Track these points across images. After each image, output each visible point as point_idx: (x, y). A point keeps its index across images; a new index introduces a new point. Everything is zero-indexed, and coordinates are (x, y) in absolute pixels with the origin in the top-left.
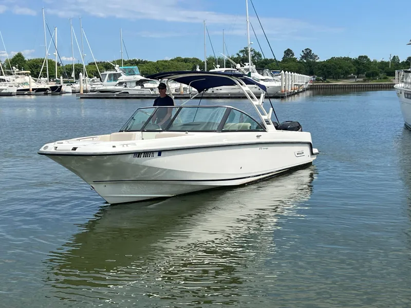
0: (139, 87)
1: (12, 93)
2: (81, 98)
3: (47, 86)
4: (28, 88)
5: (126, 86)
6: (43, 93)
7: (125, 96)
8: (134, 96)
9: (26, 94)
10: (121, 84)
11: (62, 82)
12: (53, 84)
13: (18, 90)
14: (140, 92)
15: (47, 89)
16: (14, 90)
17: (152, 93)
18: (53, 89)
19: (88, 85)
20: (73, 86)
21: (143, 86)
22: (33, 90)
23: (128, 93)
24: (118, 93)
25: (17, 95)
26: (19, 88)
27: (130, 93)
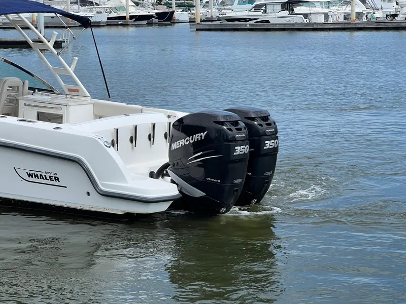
0: (286, 13)
1: (99, 22)
2: (197, 30)
3: (152, 12)
4: (125, 15)
5: (265, 12)
6: (146, 22)
7: (264, 27)
8: (278, 27)
9: (121, 25)
10: (258, 8)
11: (174, 5)
12: (163, 9)
13: (108, 19)
14: (288, 20)
15: (151, 16)
16: (103, 18)
17: (306, 21)
18: (160, 16)
19: (214, 10)
20: (192, 11)
21: (293, 10)
22: (131, 17)
23: (268, 21)
24: (252, 22)
25: (108, 25)
26: (111, 16)
27: (271, 22)
